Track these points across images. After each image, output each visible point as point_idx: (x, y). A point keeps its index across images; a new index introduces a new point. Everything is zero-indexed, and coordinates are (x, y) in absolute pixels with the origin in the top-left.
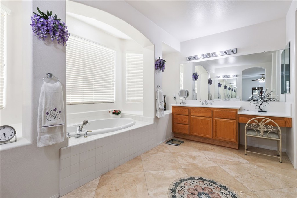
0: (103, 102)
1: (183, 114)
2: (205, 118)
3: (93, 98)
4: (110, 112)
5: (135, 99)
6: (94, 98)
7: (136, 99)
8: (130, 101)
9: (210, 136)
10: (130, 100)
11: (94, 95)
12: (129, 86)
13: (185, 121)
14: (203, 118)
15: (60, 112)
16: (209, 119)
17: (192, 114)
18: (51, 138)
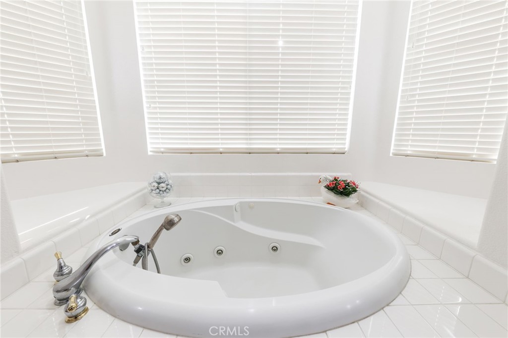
0: (305, 151)
3: (276, 139)
4: (320, 182)
5: (434, 147)
6: (280, 139)
7: (440, 147)
8: (409, 152)
10: (409, 148)
11: (278, 132)
12: (414, 96)
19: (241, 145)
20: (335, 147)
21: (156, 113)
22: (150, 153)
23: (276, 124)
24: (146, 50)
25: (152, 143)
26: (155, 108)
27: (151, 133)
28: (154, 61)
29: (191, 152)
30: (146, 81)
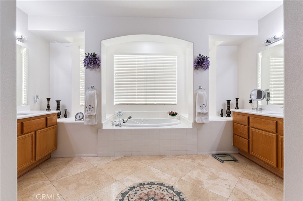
0: (164, 104)
1: (242, 124)
2: (267, 132)
3: (154, 100)
6: (156, 100)
9: (274, 164)
11: (155, 98)
13: (244, 134)
14: (265, 132)
15: (93, 107)
16: (272, 135)
17: (251, 125)
18: (89, 121)
19: (143, 102)
20: (173, 103)
21: (117, 92)
22: (114, 105)
23: (154, 96)
24: (116, 75)
25: (115, 102)
26: (117, 91)
27: (115, 98)
28: (118, 78)
29: (127, 104)
30: (115, 83)
